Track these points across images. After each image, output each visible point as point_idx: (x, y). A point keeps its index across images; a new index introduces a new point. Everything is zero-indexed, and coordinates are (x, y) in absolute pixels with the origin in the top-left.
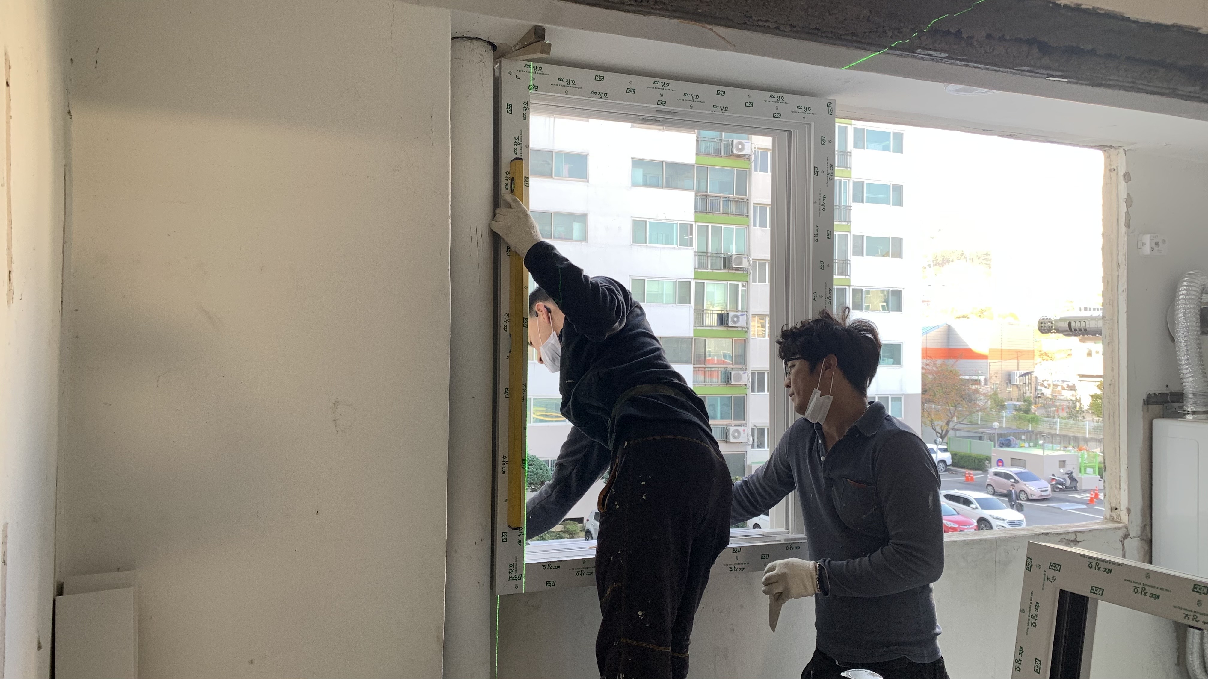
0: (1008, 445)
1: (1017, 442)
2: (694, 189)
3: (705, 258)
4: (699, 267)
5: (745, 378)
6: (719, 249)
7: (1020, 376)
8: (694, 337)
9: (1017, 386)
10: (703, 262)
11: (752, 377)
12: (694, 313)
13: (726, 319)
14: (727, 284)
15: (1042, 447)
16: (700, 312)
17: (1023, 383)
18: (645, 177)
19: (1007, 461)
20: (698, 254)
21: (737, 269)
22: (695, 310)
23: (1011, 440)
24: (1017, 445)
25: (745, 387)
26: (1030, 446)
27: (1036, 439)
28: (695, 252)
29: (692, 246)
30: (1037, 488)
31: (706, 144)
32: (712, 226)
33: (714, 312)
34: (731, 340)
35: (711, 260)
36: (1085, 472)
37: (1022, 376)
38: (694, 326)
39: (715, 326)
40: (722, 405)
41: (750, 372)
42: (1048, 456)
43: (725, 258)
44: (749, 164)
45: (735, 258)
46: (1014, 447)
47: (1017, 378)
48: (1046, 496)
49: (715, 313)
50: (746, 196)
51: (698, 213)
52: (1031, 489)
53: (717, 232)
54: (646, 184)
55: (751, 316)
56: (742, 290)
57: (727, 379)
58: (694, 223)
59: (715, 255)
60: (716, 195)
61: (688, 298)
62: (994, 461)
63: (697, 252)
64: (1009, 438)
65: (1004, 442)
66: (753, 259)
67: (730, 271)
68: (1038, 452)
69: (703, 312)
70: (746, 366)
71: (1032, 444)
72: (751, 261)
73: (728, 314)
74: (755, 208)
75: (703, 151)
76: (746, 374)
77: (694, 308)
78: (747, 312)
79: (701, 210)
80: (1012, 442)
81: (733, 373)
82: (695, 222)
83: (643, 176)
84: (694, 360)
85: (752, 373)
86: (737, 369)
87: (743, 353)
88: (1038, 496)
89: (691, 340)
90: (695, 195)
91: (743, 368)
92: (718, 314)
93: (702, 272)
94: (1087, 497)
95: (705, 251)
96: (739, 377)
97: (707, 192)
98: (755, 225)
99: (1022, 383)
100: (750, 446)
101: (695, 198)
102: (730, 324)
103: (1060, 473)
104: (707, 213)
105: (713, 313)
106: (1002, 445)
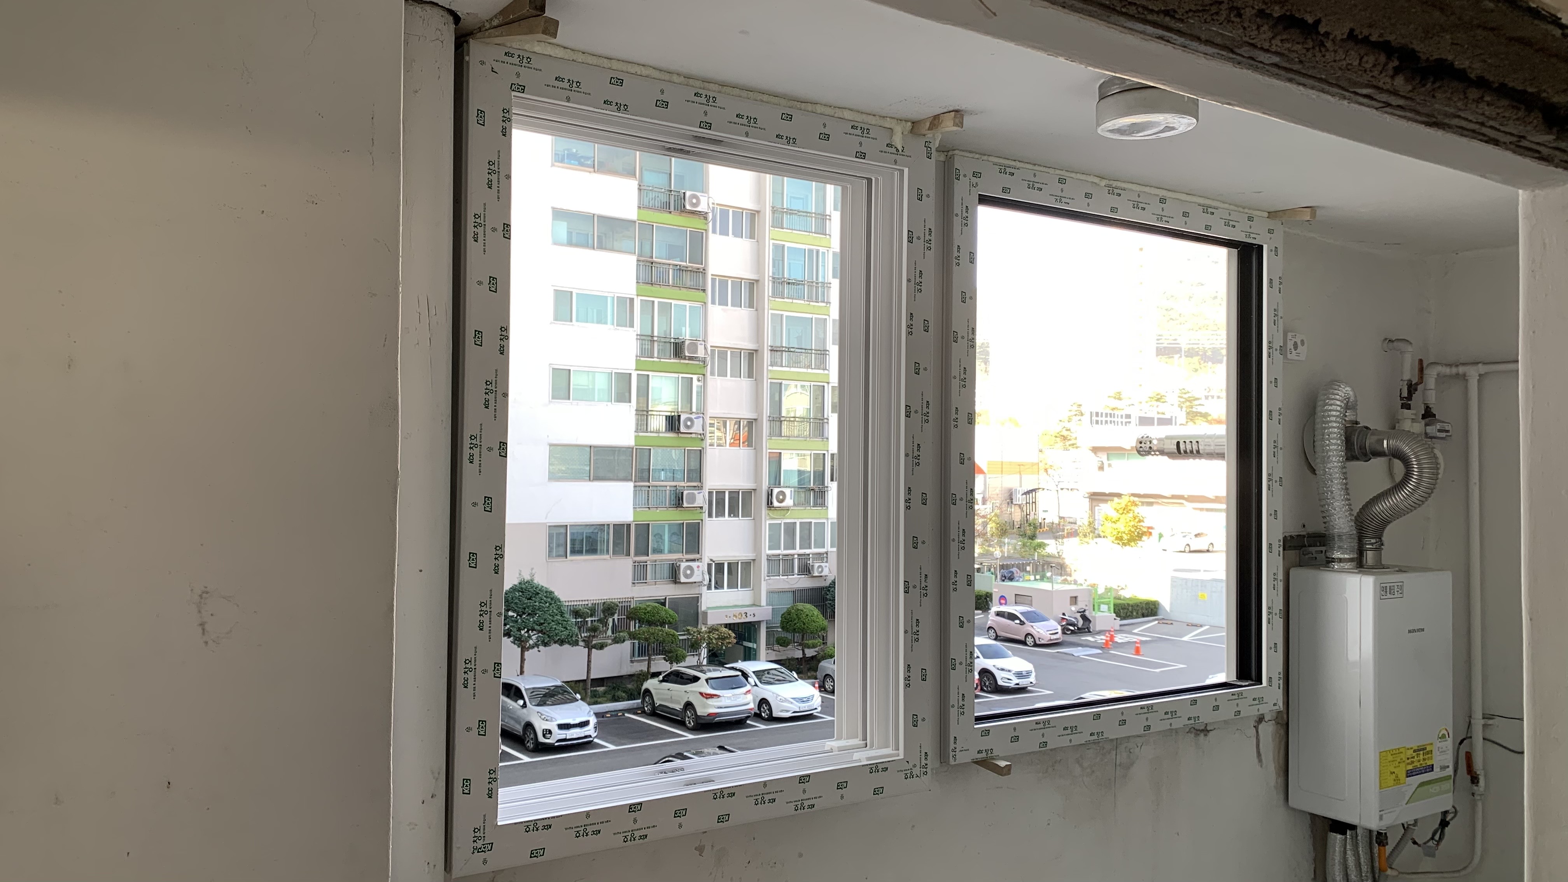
0: (1011, 579)
1: (1022, 574)
2: (635, 253)
3: (649, 343)
4: (642, 354)
5: (701, 499)
6: (668, 332)
7: (1022, 495)
8: (636, 445)
9: (1020, 506)
10: (648, 349)
11: (709, 497)
12: (636, 414)
13: (677, 422)
14: (678, 377)
15: (1050, 580)
16: (643, 414)
17: (1027, 503)
18: (570, 234)
19: (1011, 598)
20: (641, 337)
21: (691, 358)
22: (636, 410)
23: (1015, 572)
24: (1021, 577)
25: (701, 511)
26: (1036, 580)
27: (1043, 570)
28: (637, 335)
29: (633, 327)
30: (1045, 630)
31: (651, 195)
32: (659, 302)
33: (661, 413)
34: (683, 451)
35: (658, 345)
36: (1099, 610)
37: (1025, 493)
38: (635, 432)
39: (662, 433)
40: (672, 534)
41: (707, 491)
42: (1058, 591)
43: (676, 344)
44: (706, 224)
45: (688, 345)
46: (1017, 581)
47: (1019, 496)
48: (1056, 639)
49: (663, 415)
50: (702, 265)
51: (641, 284)
52: (1038, 632)
53: (665, 309)
54: (570, 243)
55: (708, 418)
56: (697, 386)
57: (678, 501)
58: (635, 297)
59: (663, 340)
60: (664, 261)
61: (627, 394)
62: (996, 599)
63: (640, 335)
64: (1011, 570)
65: (1006, 575)
66: (711, 346)
67: (682, 361)
68: (1045, 586)
69: (648, 413)
70: (702, 484)
71: (1038, 577)
72: (709, 349)
73: (679, 416)
74: (713, 280)
75: (646, 203)
76: (702, 494)
77: (635, 408)
78: (703, 414)
79: (645, 280)
80: (1015, 575)
81: (685, 493)
82: (637, 295)
83: (568, 232)
84: (635, 476)
85: (709, 492)
86: (689, 488)
87: (698, 466)
88: (1047, 640)
89: (631, 450)
90: (637, 260)
91: (699, 487)
92: (666, 416)
93: (646, 361)
94: (1102, 639)
95: (650, 333)
96: (692, 498)
97: (652, 257)
98: (713, 303)
99: (1025, 502)
100: (706, 587)
101: (637, 264)
102: (682, 429)
103: (1072, 612)
104: (652, 284)
105: (660, 415)
106: (1004, 578)
